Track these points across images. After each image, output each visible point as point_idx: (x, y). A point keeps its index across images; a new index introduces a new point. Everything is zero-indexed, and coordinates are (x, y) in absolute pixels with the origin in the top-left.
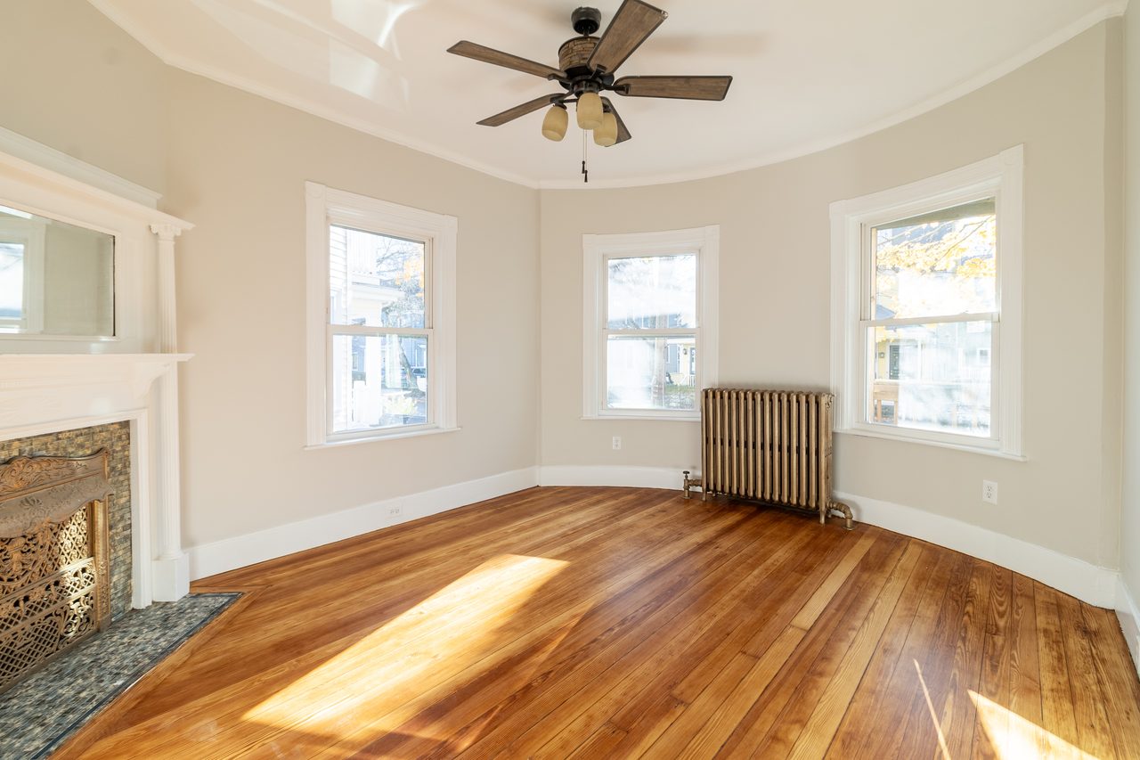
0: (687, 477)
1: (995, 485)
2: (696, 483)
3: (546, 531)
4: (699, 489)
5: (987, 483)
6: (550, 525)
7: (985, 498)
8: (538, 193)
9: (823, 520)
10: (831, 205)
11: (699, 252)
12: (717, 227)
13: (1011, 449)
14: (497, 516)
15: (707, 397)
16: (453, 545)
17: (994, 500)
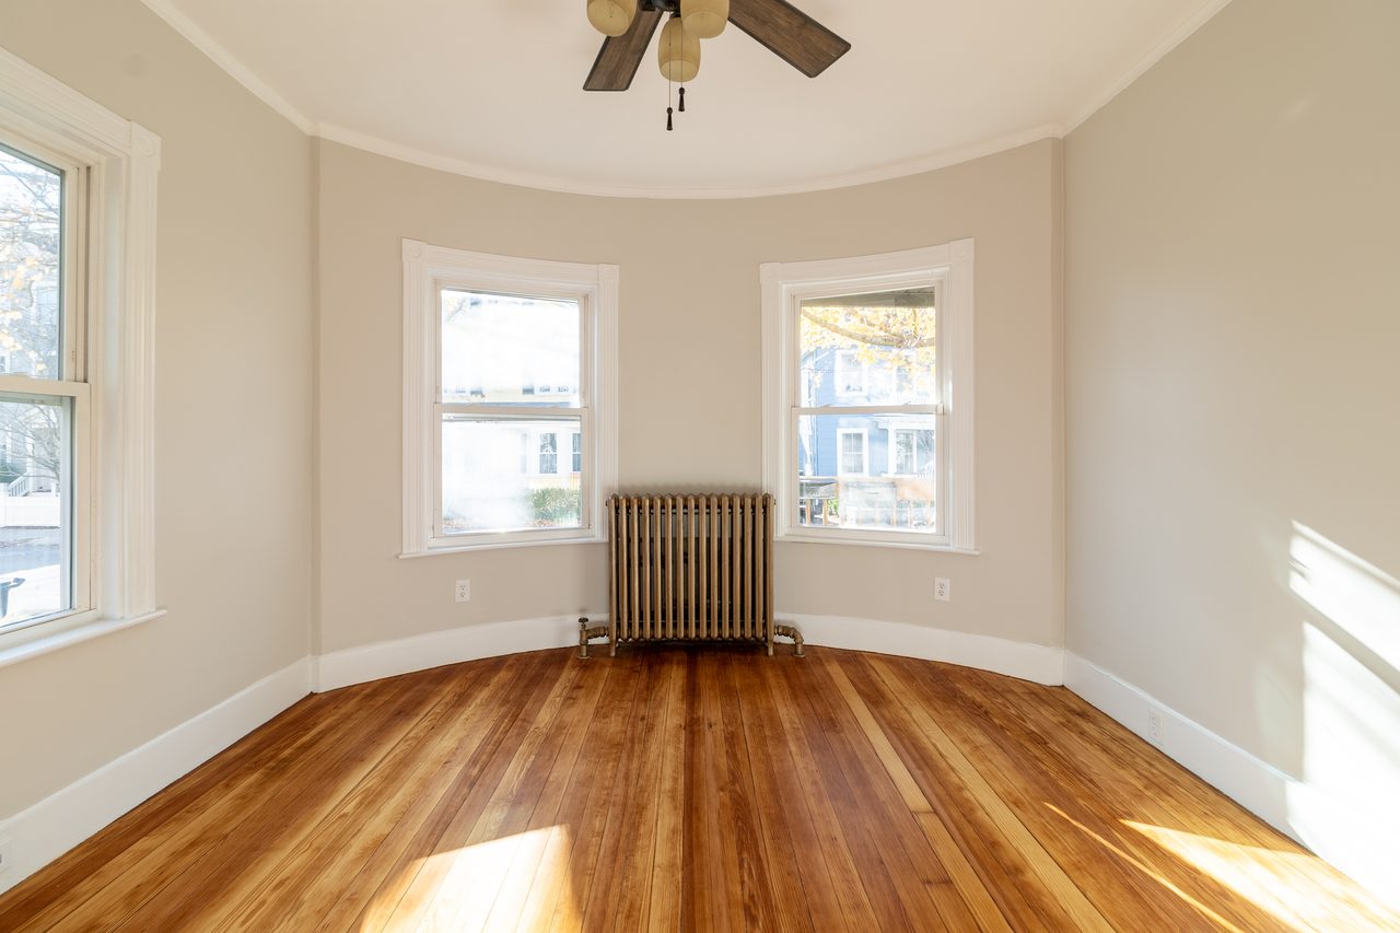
0: (584, 626)
1: (947, 582)
2: (596, 633)
3: (425, 784)
4: (603, 640)
5: (938, 580)
6: (421, 768)
7: (937, 597)
8: (314, 144)
9: (771, 652)
10: (761, 266)
11: (586, 300)
12: (616, 268)
13: (962, 543)
14: (282, 786)
15: (617, 508)
16: (238, 898)
17: (946, 597)
